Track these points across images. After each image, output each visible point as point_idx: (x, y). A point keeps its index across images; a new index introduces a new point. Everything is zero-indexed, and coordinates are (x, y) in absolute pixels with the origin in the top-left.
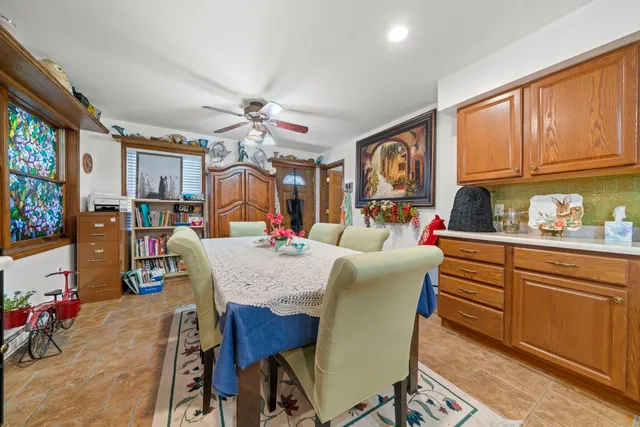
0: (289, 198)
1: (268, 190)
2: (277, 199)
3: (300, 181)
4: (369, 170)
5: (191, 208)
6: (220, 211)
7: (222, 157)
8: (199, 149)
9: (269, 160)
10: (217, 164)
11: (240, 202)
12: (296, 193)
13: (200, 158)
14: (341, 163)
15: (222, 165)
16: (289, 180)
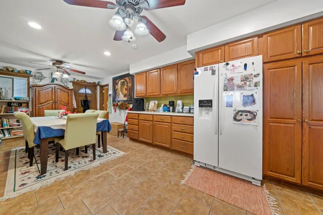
0: (82, 99)
1: (68, 96)
2: (74, 100)
3: (88, 91)
4: (117, 89)
5: (20, 105)
6: (39, 105)
7: (41, 79)
8: (26, 74)
9: (70, 82)
10: (37, 83)
11: (52, 101)
12: (86, 97)
13: (27, 79)
14: (107, 85)
15: (41, 84)
16: (82, 91)
